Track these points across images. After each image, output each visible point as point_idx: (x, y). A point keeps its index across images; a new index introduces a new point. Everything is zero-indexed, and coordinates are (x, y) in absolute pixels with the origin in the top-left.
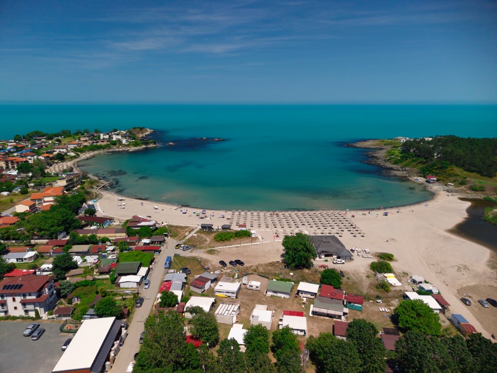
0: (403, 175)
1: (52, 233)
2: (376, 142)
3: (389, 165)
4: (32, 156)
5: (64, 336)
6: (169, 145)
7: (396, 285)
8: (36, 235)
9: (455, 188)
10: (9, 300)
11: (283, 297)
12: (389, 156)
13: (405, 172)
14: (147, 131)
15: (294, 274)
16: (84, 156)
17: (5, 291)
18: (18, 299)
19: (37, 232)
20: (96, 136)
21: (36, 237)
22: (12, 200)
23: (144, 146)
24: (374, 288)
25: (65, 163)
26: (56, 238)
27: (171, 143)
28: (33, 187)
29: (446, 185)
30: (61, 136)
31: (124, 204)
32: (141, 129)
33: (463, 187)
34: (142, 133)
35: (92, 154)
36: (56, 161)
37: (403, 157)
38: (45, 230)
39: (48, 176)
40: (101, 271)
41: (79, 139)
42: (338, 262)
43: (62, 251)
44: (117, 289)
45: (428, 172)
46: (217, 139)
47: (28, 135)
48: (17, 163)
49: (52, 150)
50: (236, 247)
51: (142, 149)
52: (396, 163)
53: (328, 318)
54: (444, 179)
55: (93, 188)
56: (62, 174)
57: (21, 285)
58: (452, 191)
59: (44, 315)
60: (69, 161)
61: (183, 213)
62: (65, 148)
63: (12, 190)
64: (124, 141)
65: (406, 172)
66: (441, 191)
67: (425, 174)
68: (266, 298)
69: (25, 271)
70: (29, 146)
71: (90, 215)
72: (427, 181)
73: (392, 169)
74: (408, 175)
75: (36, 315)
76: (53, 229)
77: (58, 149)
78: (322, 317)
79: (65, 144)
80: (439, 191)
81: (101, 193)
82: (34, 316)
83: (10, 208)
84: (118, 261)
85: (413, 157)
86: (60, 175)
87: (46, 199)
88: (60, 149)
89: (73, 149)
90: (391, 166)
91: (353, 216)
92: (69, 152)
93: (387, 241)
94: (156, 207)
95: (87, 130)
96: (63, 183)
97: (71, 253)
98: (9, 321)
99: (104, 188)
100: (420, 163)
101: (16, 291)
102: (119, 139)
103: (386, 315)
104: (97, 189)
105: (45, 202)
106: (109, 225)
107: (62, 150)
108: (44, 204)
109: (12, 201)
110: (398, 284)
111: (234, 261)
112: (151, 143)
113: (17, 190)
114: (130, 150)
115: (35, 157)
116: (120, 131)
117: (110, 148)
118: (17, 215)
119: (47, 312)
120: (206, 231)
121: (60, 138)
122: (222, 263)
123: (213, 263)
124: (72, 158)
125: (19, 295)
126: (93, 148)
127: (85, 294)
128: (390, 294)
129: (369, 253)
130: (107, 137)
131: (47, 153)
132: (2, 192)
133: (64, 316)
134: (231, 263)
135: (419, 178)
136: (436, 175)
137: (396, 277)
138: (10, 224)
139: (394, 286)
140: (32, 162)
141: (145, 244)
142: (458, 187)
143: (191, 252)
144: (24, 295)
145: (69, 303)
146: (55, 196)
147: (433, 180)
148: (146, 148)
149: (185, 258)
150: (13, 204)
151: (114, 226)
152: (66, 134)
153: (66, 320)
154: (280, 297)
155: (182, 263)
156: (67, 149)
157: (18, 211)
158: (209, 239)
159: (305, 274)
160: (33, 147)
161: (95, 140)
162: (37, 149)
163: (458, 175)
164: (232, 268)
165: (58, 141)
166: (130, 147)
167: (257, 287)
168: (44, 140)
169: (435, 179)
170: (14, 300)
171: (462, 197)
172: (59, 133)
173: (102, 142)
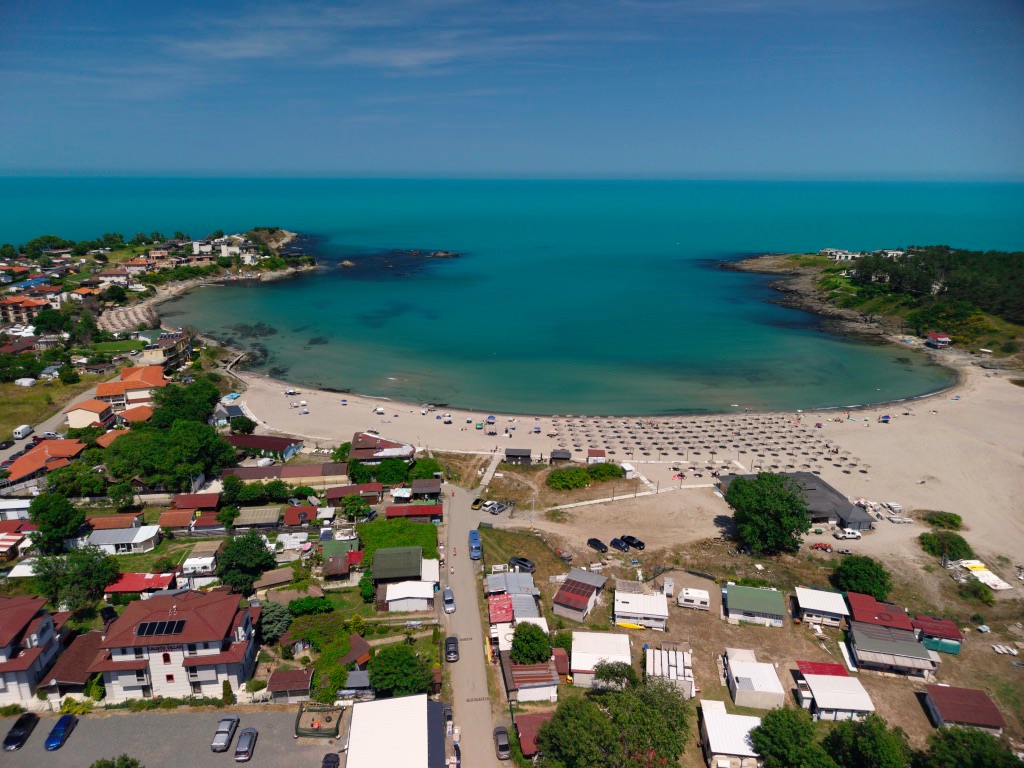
0: (872, 331)
1: (180, 480)
2: (780, 260)
3: (830, 309)
4: (57, 294)
5: (309, 747)
6: (344, 266)
7: (998, 588)
8: (139, 484)
9: (997, 360)
10: (155, 659)
11: (767, 625)
12: (827, 290)
13: (873, 325)
14: (284, 236)
15: (766, 568)
16: (166, 292)
17: (144, 640)
18: (178, 657)
19: (141, 476)
20: (182, 247)
21: (140, 489)
22: (51, 399)
23: (291, 270)
24: (955, 596)
25: (128, 308)
26: (188, 490)
27: (347, 263)
28: (88, 366)
29: (972, 353)
30: (103, 247)
31: (304, 402)
32: (272, 231)
33: (1012, 358)
34: (277, 241)
35: (180, 287)
36: (109, 304)
37: (863, 292)
38: (163, 472)
39: (106, 340)
40: (332, 573)
41: (147, 254)
42: (847, 535)
43: (216, 523)
44: (382, 616)
45: (926, 326)
46: (442, 254)
47: (32, 245)
48: (28, 309)
49: (94, 279)
50: (605, 503)
51: (289, 275)
52: (847, 304)
53: (893, 675)
54: (966, 340)
55: (217, 366)
56: (137, 335)
57: (181, 624)
58: (992, 367)
59: (241, 693)
60: (137, 303)
61: (446, 423)
62: (123, 275)
63: (40, 373)
64: (248, 259)
65: (876, 324)
66: (966, 365)
67: (921, 329)
68: (731, 629)
69: (149, 576)
70: (39, 270)
71: (243, 431)
72: (927, 344)
73: (840, 317)
74: (882, 332)
75: (224, 694)
76: (180, 468)
77: (106, 276)
78: (880, 673)
79: (117, 266)
80: (964, 365)
81: (240, 376)
82: (220, 697)
83: (50, 416)
84: (361, 547)
85: (885, 292)
86: (132, 337)
87: (131, 395)
88: (111, 276)
89: (139, 277)
90: (837, 311)
91: (819, 426)
92: (132, 284)
93: (923, 482)
94: (380, 409)
95: (158, 235)
96: (157, 357)
97: (239, 527)
98: (160, 712)
99: (241, 366)
100: (903, 304)
101: (172, 638)
102: (235, 254)
103: (1015, 663)
104: (225, 367)
105: (129, 402)
106: (294, 454)
107: (116, 279)
108: (129, 407)
109: (50, 402)
110: (1003, 585)
111: (619, 538)
112: (305, 261)
113: (51, 374)
114: (264, 279)
115: (64, 295)
116: (229, 235)
117: (218, 273)
118: (76, 434)
119: (244, 684)
120: (517, 465)
121: (102, 252)
122: (594, 543)
123: (573, 545)
124: (142, 296)
125: (180, 647)
126: (181, 275)
127: (321, 633)
128: (995, 610)
129: (900, 511)
130: (208, 249)
131: (84, 285)
132: (18, 378)
133: (294, 693)
134: (615, 543)
135: (907, 337)
136: (946, 331)
137: (989, 566)
138: (68, 459)
139: (996, 591)
140: (59, 307)
141: (399, 500)
142: (1002, 357)
143: (511, 517)
144: (192, 648)
145: (286, 658)
146: (155, 388)
147: (943, 342)
148: (297, 272)
149: (504, 531)
150: (52, 408)
151: (307, 458)
152: (114, 242)
153: (301, 704)
154: (760, 625)
155: (504, 546)
156: (127, 275)
157: (71, 426)
158: (534, 484)
159: (788, 566)
160: (48, 273)
161: (184, 256)
162: (57, 276)
163: (995, 331)
164: (622, 556)
165: (100, 260)
166: (261, 272)
167: (702, 603)
168: (68, 256)
169: (947, 339)
170: (167, 659)
171: (1016, 377)
172: (99, 240)
173: (198, 260)
